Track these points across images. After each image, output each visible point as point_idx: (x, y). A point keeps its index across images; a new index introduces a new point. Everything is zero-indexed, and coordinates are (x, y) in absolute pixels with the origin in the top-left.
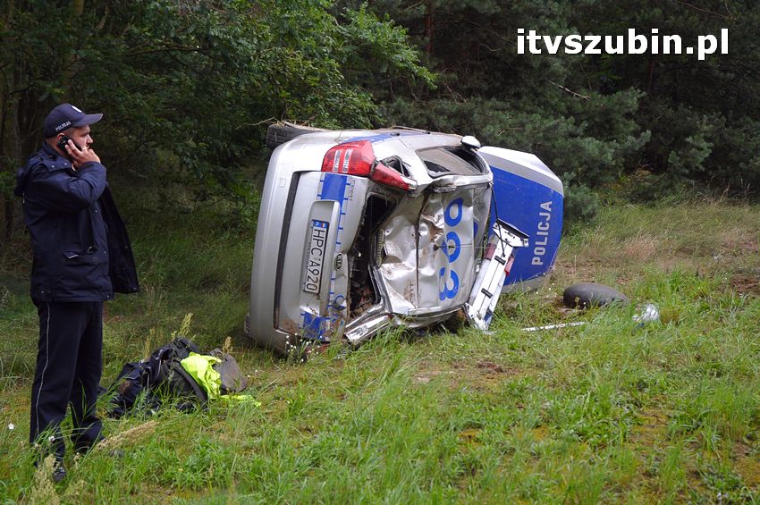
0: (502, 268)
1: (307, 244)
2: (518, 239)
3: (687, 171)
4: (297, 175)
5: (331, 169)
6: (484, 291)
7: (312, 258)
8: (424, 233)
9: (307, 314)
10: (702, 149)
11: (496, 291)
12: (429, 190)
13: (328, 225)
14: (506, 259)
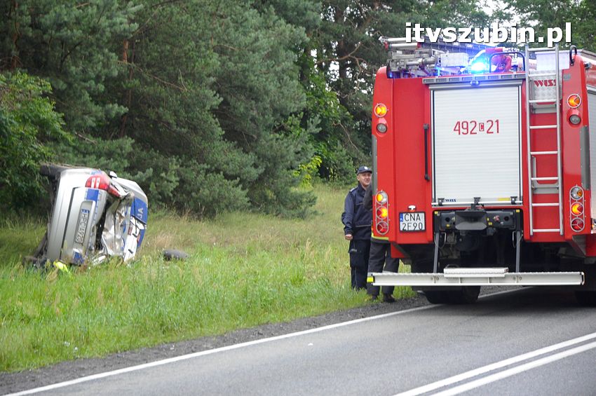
0: (136, 239)
1: (79, 220)
2: (141, 225)
3: (160, 197)
4: (74, 189)
5: (90, 186)
6: (132, 253)
7: (80, 226)
8: (118, 218)
9: (76, 253)
10: (171, 182)
11: (134, 250)
12: (125, 198)
13: (89, 212)
14: (137, 235)
